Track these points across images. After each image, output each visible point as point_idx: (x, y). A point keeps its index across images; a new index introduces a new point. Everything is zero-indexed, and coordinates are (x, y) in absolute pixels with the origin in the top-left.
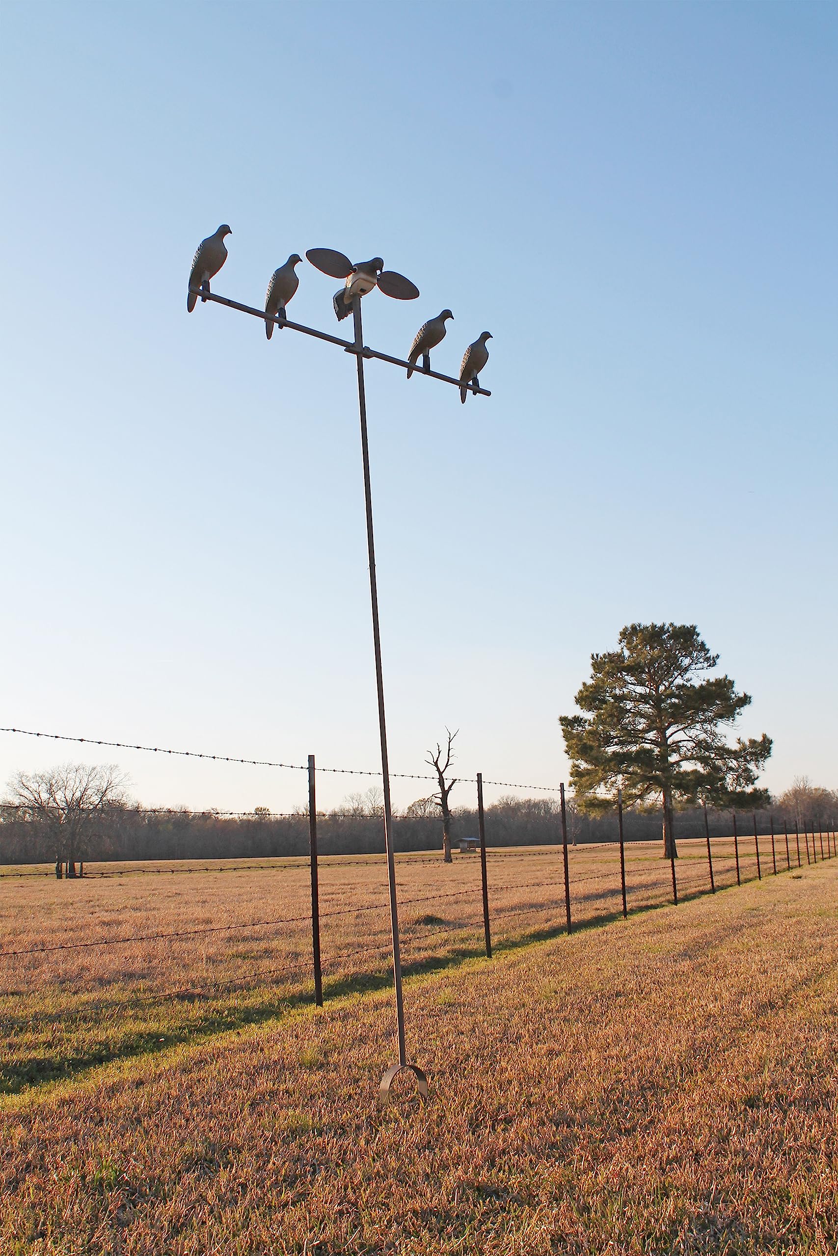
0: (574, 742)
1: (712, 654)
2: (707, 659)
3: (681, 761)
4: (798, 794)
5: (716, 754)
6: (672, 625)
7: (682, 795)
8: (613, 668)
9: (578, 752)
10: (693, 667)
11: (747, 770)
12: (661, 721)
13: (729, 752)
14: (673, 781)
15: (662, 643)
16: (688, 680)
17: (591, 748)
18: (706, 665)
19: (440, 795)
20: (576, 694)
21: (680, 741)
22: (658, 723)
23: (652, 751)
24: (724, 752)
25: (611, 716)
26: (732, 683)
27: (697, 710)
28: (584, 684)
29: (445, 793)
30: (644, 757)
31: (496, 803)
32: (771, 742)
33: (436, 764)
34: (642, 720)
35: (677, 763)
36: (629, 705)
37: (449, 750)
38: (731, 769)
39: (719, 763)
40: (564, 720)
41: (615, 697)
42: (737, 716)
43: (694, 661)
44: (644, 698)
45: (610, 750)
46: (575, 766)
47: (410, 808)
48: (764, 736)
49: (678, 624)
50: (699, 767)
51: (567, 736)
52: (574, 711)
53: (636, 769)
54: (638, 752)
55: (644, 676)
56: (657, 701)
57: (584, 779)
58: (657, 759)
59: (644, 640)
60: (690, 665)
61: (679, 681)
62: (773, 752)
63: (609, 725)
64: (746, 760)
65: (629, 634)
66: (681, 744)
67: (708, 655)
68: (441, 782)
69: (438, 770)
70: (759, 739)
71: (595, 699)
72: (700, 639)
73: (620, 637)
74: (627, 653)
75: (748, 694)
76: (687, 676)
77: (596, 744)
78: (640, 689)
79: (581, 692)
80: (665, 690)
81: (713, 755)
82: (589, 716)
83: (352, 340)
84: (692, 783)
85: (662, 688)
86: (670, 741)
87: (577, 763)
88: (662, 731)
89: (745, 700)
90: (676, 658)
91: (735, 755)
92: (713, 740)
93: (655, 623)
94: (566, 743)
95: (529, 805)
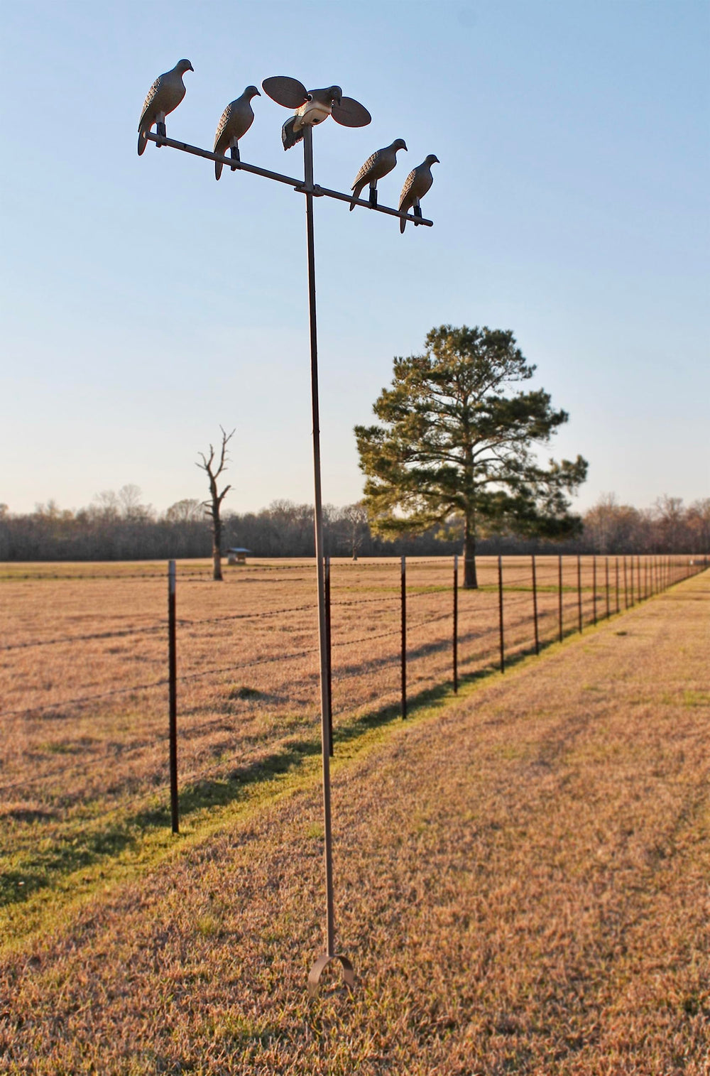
0: (370, 456)
1: (528, 364)
2: (523, 370)
3: (488, 481)
4: (602, 511)
5: (526, 476)
6: (485, 329)
7: (487, 521)
8: (418, 375)
9: (374, 468)
10: (506, 377)
11: (559, 495)
12: (468, 437)
13: (540, 474)
14: (478, 504)
15: (473, 348)
16: (500, 392)
17: (389, 463)
18: (521, 375)
19: (211, 503)
20: (375, 402)
21: (487, 460)
22: (464, 437)
23: (455, 471)
24: (534, 474)
25: (413, 428)
26: (547, 398)
27: (508, 426)
28: (384, 391)
29: (217, 502)
30: (446, 476)
31: (268, 507)
32: (586, 465)
33: (208, 468)
34: (447, 435)
35: (483, 484)
36: (433, 417)
37: (223, 452)
38: (542, 493)
39: (529, 485)
40: (359, 430)
41: (418, 407)
42: (551, 436)
43: (509, 371)
44: (449, 410)
45: (411, 466)
46: (370, 483)
47: (170, 510)
48: (580, 459)
49: (493, 328)
50: (507, 489)
51: (363, 448)
52: (372, 421)
53: (439, 489)
54: (441, 472)
55: (451, 385)
56: (465, 414)
57: (379, 498)
58: (461, 479)
59: (454, 344)
60: (503, 374)
61: (490, 393)
62: (589, 476)
63: (410, 438)
64: (558, 484)
65: (436, 337)
66: (488, 463)
67: (524, 365)
68: (213, 488)
69: (210, 474)
70: (574, 460)
71: (396, 408)
72: (516, 346)
73: (427, 340)
74: (433, 358)
75: (566, 411)
76: (498, 387)
77: (393, 459)
78: (447, 400)
79: (380, 400)
80: (474, 402)
81: (522, 477)
82: (388, 426)
83: (301, 178)
84: (497, 508)
85: (470, 400)
86: (476, 459)
87: (373, 479)
88: (468, 448)
89: (561, 418)
90: (487, 366)
91: (547, 477)
92: (524, 460)
93: (467, 326)
94: (360, 456)
95: (305, 512)
